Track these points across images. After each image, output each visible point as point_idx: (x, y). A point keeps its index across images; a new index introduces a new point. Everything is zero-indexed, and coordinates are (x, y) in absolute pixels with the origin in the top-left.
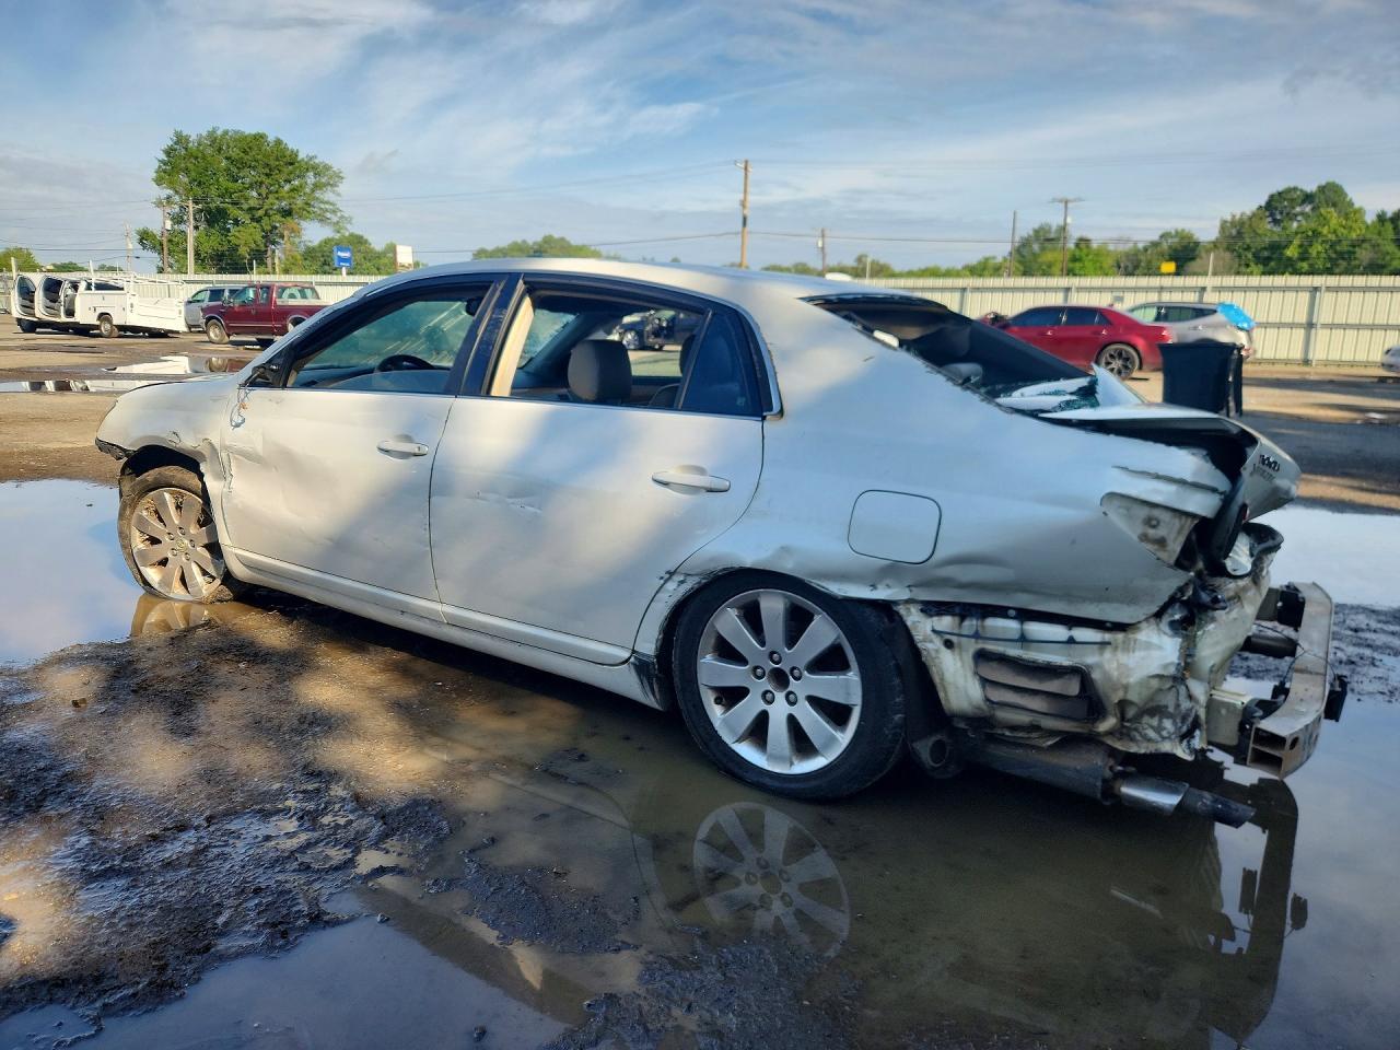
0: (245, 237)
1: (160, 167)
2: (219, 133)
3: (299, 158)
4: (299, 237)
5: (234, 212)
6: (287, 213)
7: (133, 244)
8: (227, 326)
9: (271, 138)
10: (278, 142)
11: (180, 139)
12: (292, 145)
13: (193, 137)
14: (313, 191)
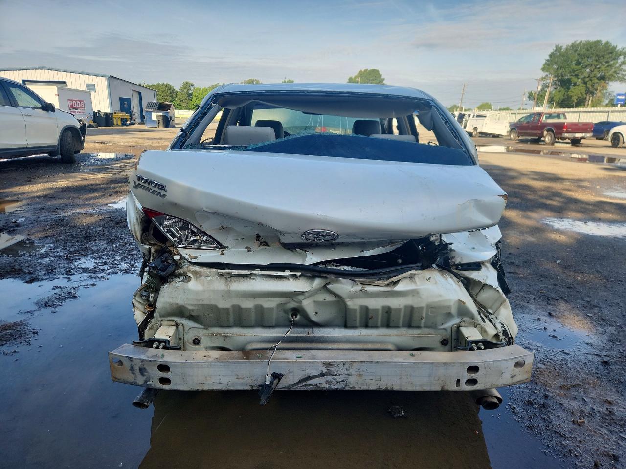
0: (576, 92)
1: (546, 63)
2: (578, 42)
3: (617, 49)
4: (606, 89)
5: (574, 79)
6: (603, 78)
7: (525, 98)
8: (518, 132)
9: (604, 42)
10: (607, 43)
11: (558, 49)
12: (613, 44)
13: (564, 47)
14: (620, 66)
